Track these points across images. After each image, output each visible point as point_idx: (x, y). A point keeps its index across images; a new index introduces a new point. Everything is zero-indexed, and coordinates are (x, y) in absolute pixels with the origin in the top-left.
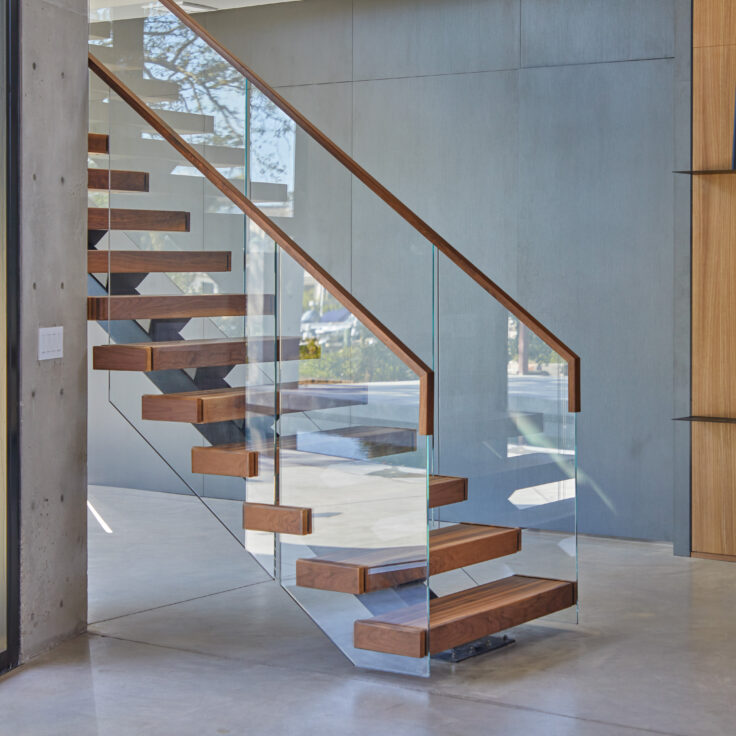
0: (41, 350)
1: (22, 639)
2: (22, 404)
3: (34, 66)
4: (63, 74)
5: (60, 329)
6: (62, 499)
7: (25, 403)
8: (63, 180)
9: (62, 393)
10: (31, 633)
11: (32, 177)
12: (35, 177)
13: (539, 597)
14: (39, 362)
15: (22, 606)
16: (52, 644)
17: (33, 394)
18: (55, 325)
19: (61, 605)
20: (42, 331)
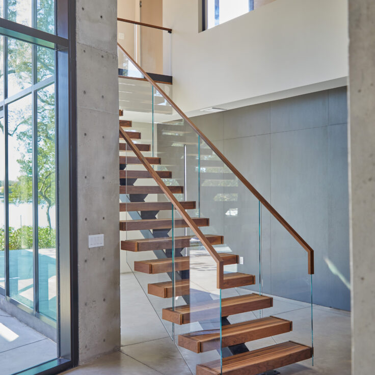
0: (90, 244)
1: (80, 356)
2: (79, 265)
3: (85, 134)
4: (103, 137)
5: (103, 235)
6: (104, 300)
7: (81, 265)
8: (103, 178)
9: (104, 259)
10: (85, 353)
11: (84, 177)
12: (86, 177)
13: (290, 355)
14: (89, 249)
15: (80, 343)
16: (99, 356)
17: (86, 261)
18: (99, 234)
19: (104, 341)
20: (90, 237)
